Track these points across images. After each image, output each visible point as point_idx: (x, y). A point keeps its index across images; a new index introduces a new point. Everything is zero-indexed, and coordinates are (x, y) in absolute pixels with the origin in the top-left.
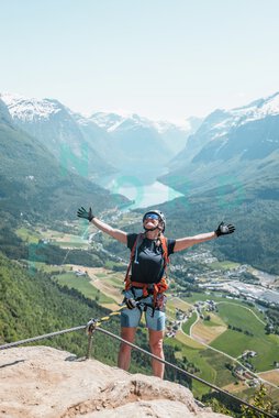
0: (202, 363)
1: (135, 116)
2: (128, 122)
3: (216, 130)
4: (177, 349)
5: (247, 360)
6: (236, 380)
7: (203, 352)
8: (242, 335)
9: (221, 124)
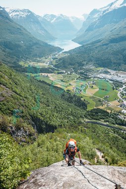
0: (91, 101)
1: (61, 15)
2: (59, 18)
3: (94, 18)
4: (82, 97)
5: (106, 98)
6: (102, 105)
7: (91, 98)
8: (104, 91)
9: (96, 16)
